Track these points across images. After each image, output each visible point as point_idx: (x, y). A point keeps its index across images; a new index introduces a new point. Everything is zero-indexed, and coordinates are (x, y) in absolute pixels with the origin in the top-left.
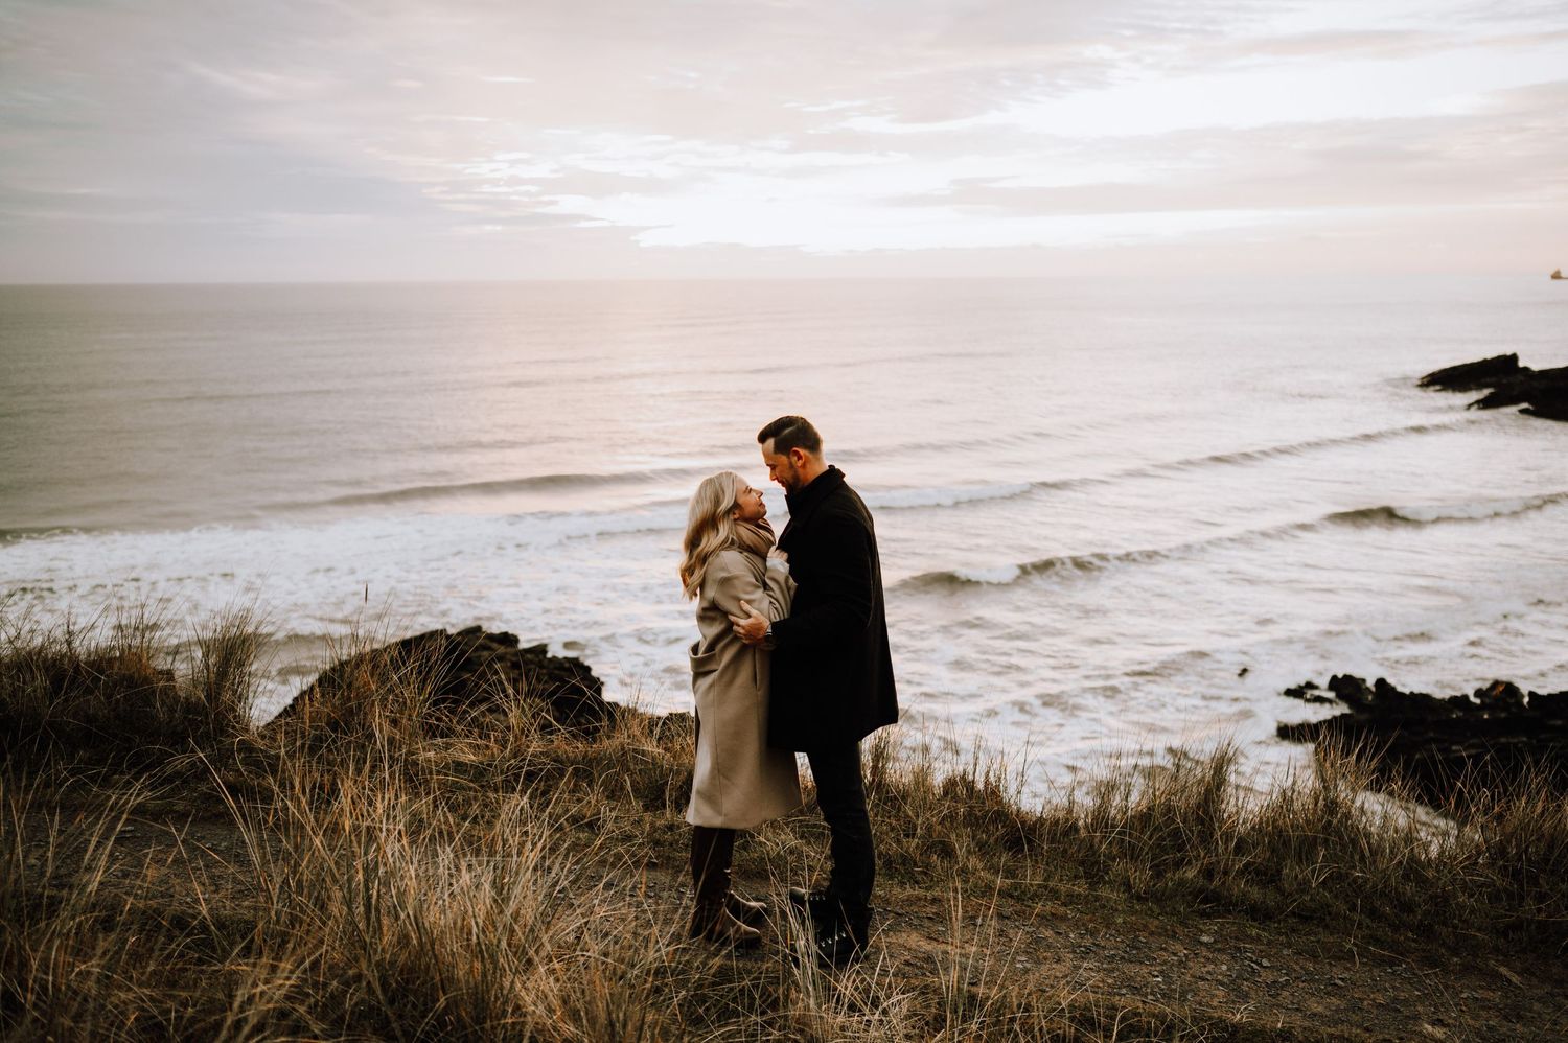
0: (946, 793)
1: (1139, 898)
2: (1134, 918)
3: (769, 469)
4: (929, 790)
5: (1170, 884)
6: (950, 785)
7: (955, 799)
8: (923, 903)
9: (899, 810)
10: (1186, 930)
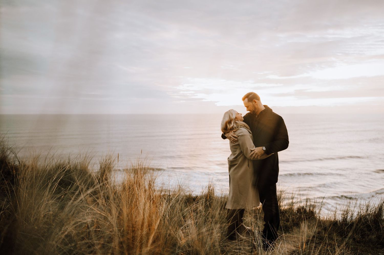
0: (298, 212)
1: (358, 242)
2: (357, 247)
3: (246, 108)
4: (293, 210)
5: (367, 239)
6: (299, 210)
7: (301, 213)
8: (292, 238)
9: (284, 215)
10: (374, 251)
